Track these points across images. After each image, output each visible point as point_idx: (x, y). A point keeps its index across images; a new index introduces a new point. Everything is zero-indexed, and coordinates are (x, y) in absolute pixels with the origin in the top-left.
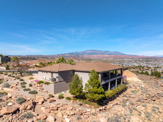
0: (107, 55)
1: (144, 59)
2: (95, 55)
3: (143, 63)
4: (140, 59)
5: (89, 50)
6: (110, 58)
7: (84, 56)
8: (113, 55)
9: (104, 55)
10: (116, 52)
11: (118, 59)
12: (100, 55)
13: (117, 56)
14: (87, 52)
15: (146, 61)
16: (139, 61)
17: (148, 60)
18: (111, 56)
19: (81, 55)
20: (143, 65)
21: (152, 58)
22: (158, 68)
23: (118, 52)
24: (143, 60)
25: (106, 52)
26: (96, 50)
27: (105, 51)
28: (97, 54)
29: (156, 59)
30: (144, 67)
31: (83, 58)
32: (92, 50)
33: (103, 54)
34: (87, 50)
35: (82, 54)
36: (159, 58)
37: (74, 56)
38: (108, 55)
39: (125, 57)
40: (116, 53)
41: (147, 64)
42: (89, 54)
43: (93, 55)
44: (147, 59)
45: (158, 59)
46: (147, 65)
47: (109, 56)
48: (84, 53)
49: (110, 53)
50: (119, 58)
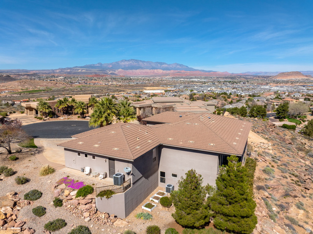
0: (160, 71)
1: (226, 78)
2: (138, 70)
3: (227, 87)
4: (221, 78)
5: (126, 60)
6: (167, 75)
7: (116, 72)
8: (172, 71)
9: (155, 71)
10: (178, 64)
11: (181, 78)
12: (148, 71)
13: (179, 73)
14: (123, 63)
15: (230, 82)
16: (219, 82)
17: (234, 80)
18: (168, 72)
19: (110, 69)
20: (228, 91)
21: (240, 76)
22: (255, 96)
23: (181, 65)
24: (226, 80)
25: (159, 65)
26: (140, 61)
27: (158, 62)
28: (142, 68)
29: (246, 78)
30: (231, 94)
31: (114, 76)
32: (132, 60)
33: (153, 68)
34: (122, 61)
35: (112, 68)
36: (252, 77)
37: (95, 73)
38: (163, 69)
39: (194, 75)
40: (178, 66)
41: (233, 89)
42: (125, 68)
43: (134, 71)
44: (232, 78)
45: (250, 78)
46: (235, 90)
47: (164, 72)
48: (116, 66)
49: (166, 66)
50: (184, 77)
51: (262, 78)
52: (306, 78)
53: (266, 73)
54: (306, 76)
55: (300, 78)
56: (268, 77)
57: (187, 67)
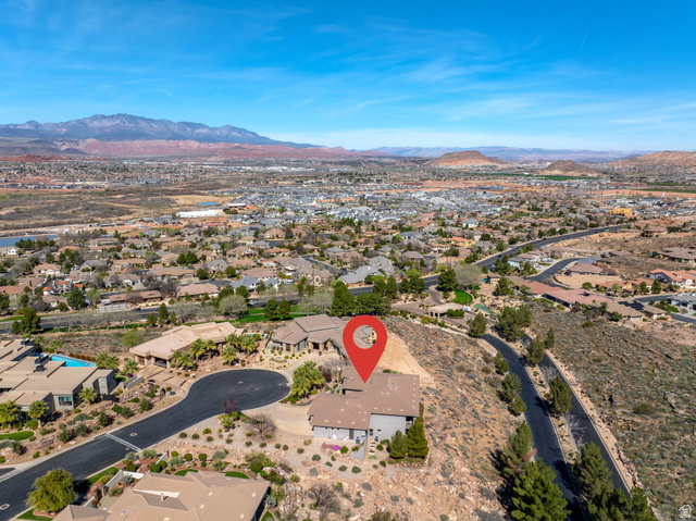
0: (194, 144)
1: (342, 163)
2: (137, 142)
4: (331, 163)
5: (104, 117)
6: (211, 156)
7: (81, 146)
8: (221, 145)
9: (181, 143)
10: (234, 128)
11: (244, 164)
12: (163, 142)
13: (238, 151)
14: (96, 124)
15: (351, 175)
16: (329, 177)
17: (358, 171)
18: (212, 146)
19: (66, 137)
21: (369, 159)
23: (240, 130)
24: (341, 169)
25: (189, 129)
26: (142, 119)
27: (185, 123)
28: (147, 137)
29: (382, 164)
31: (78, 159)
32: (119, 115)
33: (175, 137)
34: (95, 118)
35: (67, 134)
37: (23, 149)
38: (200, 139)
39: (271, 155)
40: (234, 133)
42: (103, 136)
43: (128, 143)
44: (353, 164)
45: (389, 164)
47: (203, 145)
48: (77, 130)
49: (206, 131)
50: (250, 159)
51: (411, 164)
52: (490, 164)
53: (419, 149)
54: (490, 159)
55: (479, 164)
56: (423, 161)
57: (255, 134)
